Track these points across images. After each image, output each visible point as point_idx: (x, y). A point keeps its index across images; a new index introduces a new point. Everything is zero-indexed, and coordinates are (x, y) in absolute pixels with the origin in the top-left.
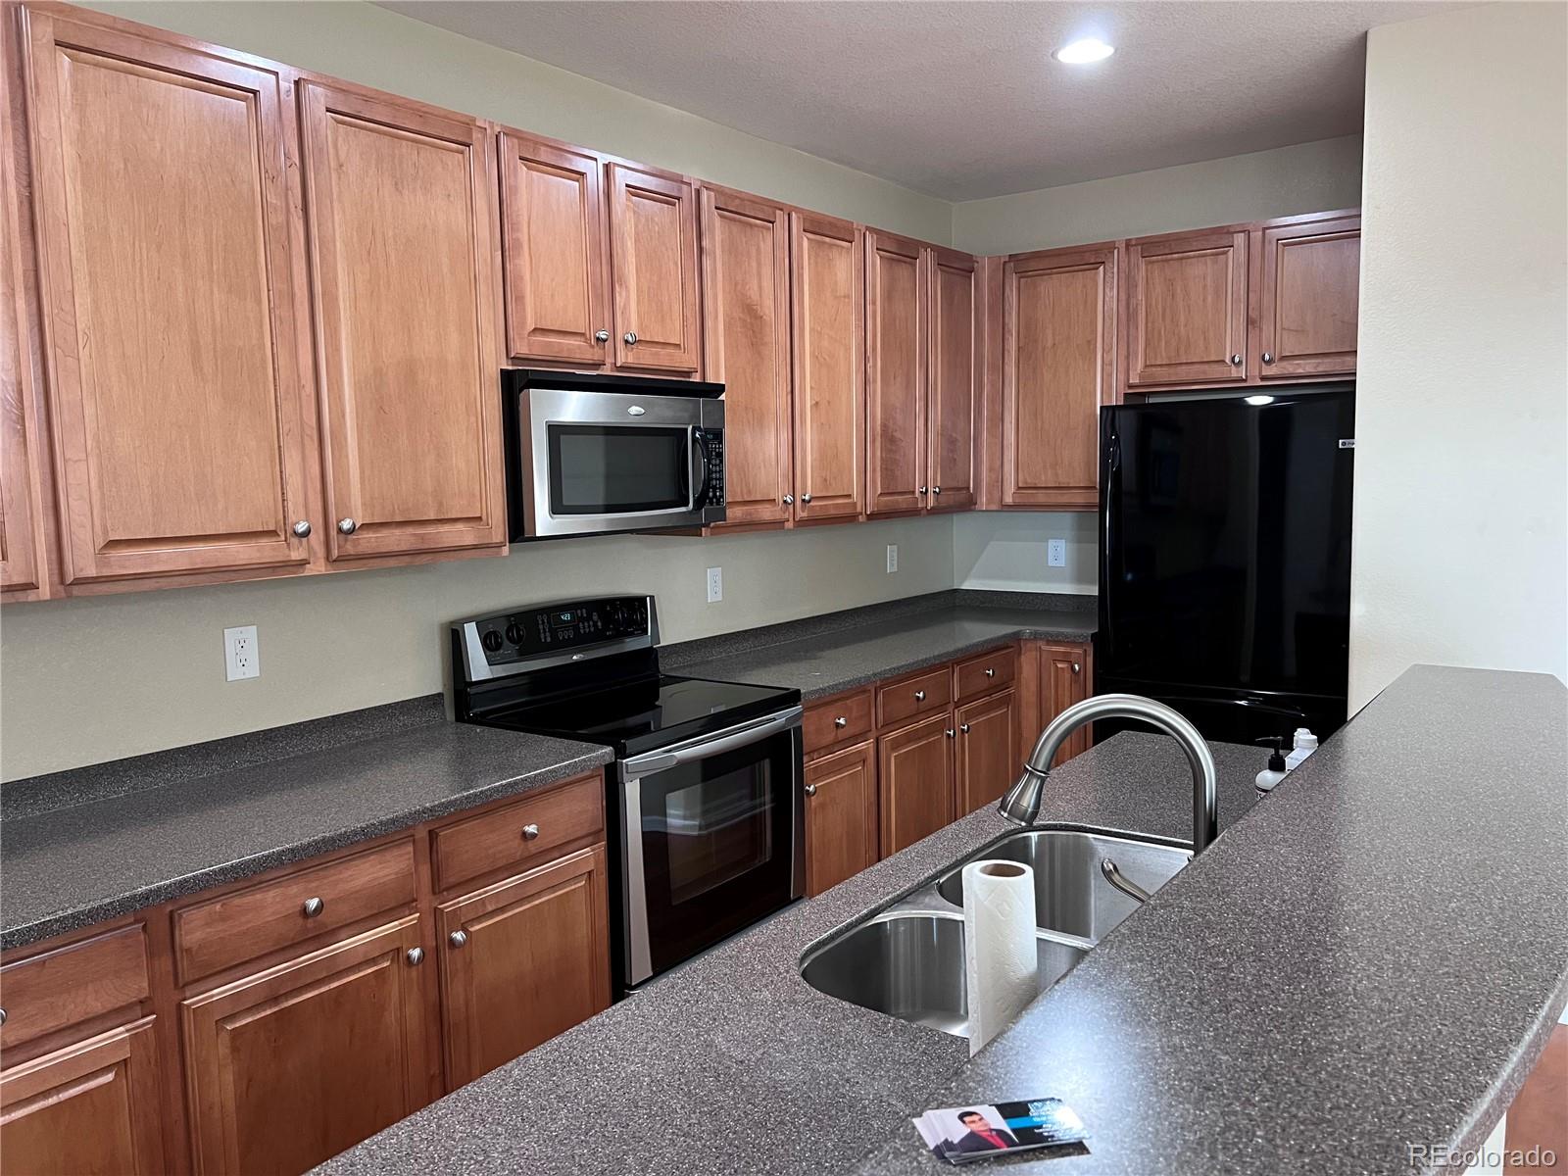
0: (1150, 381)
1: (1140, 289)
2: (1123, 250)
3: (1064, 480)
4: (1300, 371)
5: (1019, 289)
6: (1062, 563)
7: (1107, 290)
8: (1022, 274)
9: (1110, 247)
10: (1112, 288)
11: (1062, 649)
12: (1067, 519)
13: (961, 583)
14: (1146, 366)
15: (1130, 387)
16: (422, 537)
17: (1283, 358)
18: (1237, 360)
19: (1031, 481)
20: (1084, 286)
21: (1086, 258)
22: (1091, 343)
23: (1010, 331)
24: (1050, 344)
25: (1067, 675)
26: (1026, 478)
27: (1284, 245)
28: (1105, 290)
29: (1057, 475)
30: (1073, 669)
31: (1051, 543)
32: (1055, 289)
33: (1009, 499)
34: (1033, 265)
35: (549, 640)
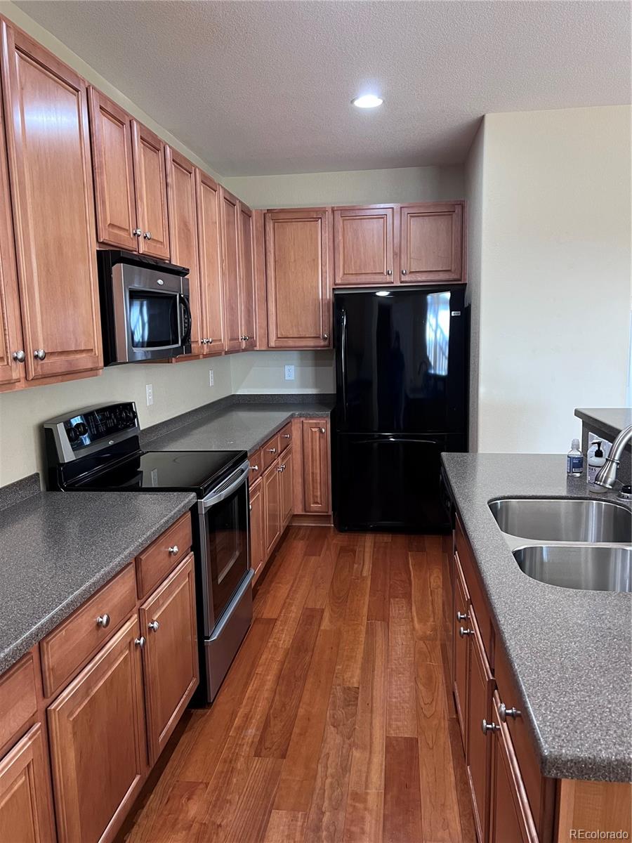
0: (347, 282)
1: (340, 234)
2: (330, 212)
3: (303, 334)
4: (419, 279)
5: (274, 229)
6: (292, 378)
7: (323, 233)
8: (275, 221)
9: (324, 211)
10: (325, 233)
11: (315, 421)
12: (295, 355)
13: (237, 390)
14: (344, 274)
15: (336, 285)
16: (70, 363)
17: (411, 272)
18: (390, 272)
19: (284, 334)
20: (311, 230)
21: (311, 215)
22: (315, 260)
23: (270, 251)
24: (292, 260)
25: (318, 435)
26: (282, 333)
27: (411, 216)
28: (321, 234)
29: (299, 331)
30: (321, 431)
31: (287, 368)
32: (296, 231)
33: (272, 344)
34: (282, 216)
35: (95, 432)
